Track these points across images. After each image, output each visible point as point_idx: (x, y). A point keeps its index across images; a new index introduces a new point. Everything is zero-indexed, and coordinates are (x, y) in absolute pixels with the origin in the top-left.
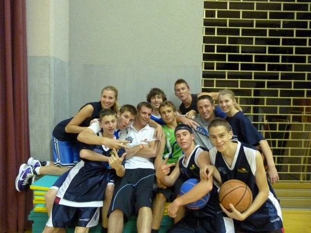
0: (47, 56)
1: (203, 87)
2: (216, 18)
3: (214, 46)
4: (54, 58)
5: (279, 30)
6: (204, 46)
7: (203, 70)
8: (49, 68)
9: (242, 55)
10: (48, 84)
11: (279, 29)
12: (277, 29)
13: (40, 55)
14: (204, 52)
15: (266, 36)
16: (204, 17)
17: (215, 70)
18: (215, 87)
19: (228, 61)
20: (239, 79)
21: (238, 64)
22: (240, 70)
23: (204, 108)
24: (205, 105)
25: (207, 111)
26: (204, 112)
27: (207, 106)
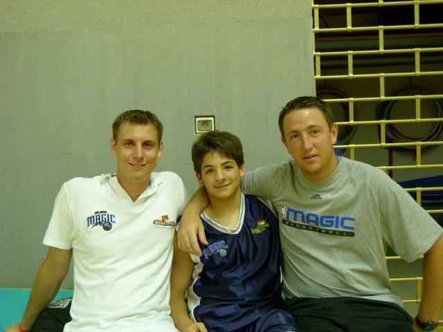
1: (319, 77)
17: (349, 28)
18: (350, 75)
19: (385, 0)
20: (416, 49)
21: (412, 6)
22: (417, 24)
23: (305, 135)
24: (311, 127)
25: (315, 146)
26: (307, 151)
27: (315, 129)
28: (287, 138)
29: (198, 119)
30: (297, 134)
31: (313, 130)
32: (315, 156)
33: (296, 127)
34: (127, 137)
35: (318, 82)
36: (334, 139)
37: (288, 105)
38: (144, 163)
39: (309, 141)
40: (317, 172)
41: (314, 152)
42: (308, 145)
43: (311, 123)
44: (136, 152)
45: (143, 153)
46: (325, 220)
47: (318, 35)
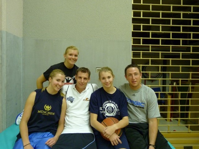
1: (132, 58)
2: (142, 3)
3: (140, 26)
6: (132, 26)
7: (132, 44)
8: (2, 40)
9: (162, 33)
12: (189, 12)
14: (133, 31)
15: (180, 18)
16: (133, 3)
17: (141, 44)
18: (141, 58)
19: (152, 37)
20: (160, 52)
21: (159, 40)
22: (160, 45)
23: (133, 75)
24: (135, 73)
25: (136, 78)
26: (133, 80)
27: (136, 73)
28: (127, 76)
29: (97, 69)
30: (131, 75)
31: (136, 74)
32: (136, 82)
33: (131, 73)
34: (80, 76)
35: (132, 60)
36: (141, 77)
37: (128, 66)
39: (134, 77)
40: (136, 87)
41: (135, 80)
42: (134, 78)
43: (135, 72)
44: (82, 80)
45: (84, 81)
46: (136, 103)
47: (132, 46)
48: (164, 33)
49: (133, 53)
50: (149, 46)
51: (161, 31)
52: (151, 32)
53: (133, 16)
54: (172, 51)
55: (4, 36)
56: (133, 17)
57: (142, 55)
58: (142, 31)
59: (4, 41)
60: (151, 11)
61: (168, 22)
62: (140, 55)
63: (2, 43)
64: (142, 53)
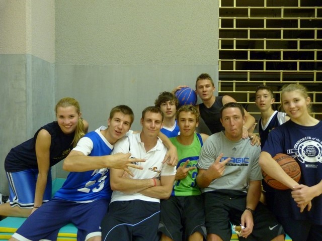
0: (24, 55)
1: (220, 92)
2: (235, 6)
3: (233, 41)
4: (32, 56)
5: (312, 20)
6: (220, 41)
7: (220, 70)
8: (26, 68)
9: (267, 51)
10: (25, 88)
11: (313, 18)
12: (311, 18)
13: (14, 53)
14: (220, 49)
15: (297, 27)
16: (220, 6)
17: (234, 70)
18: (234, 91)
19: (251, 59)
20: (264, 81)
21: (263, 62)
22: (265, 70)
24: (235, 115)
28: (223, 119)
31: (236, 117)
34: (148, 117)
35: (220, 94)
38: (155, 130)
42: (233, 123)
44: (152, 125)
45: (155, 126)
47: (220, 72)
48: (271, 51)
49: (222, 83)
50: (247, 72)
51: (265, 49)
52: (249, 50)
53: (222, 27)
54: (283, 80)
55: (29, 61)
56: (220, 28)
57: (236, 86)
58: (235, 49)
59: (29, 68)
60: (249, 18)
61: (277, 34)
62: (233, 86)
63: (26, 72)
64: (236, 83)
